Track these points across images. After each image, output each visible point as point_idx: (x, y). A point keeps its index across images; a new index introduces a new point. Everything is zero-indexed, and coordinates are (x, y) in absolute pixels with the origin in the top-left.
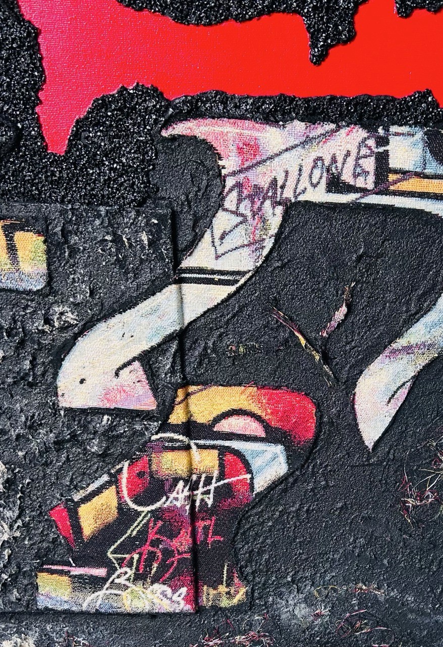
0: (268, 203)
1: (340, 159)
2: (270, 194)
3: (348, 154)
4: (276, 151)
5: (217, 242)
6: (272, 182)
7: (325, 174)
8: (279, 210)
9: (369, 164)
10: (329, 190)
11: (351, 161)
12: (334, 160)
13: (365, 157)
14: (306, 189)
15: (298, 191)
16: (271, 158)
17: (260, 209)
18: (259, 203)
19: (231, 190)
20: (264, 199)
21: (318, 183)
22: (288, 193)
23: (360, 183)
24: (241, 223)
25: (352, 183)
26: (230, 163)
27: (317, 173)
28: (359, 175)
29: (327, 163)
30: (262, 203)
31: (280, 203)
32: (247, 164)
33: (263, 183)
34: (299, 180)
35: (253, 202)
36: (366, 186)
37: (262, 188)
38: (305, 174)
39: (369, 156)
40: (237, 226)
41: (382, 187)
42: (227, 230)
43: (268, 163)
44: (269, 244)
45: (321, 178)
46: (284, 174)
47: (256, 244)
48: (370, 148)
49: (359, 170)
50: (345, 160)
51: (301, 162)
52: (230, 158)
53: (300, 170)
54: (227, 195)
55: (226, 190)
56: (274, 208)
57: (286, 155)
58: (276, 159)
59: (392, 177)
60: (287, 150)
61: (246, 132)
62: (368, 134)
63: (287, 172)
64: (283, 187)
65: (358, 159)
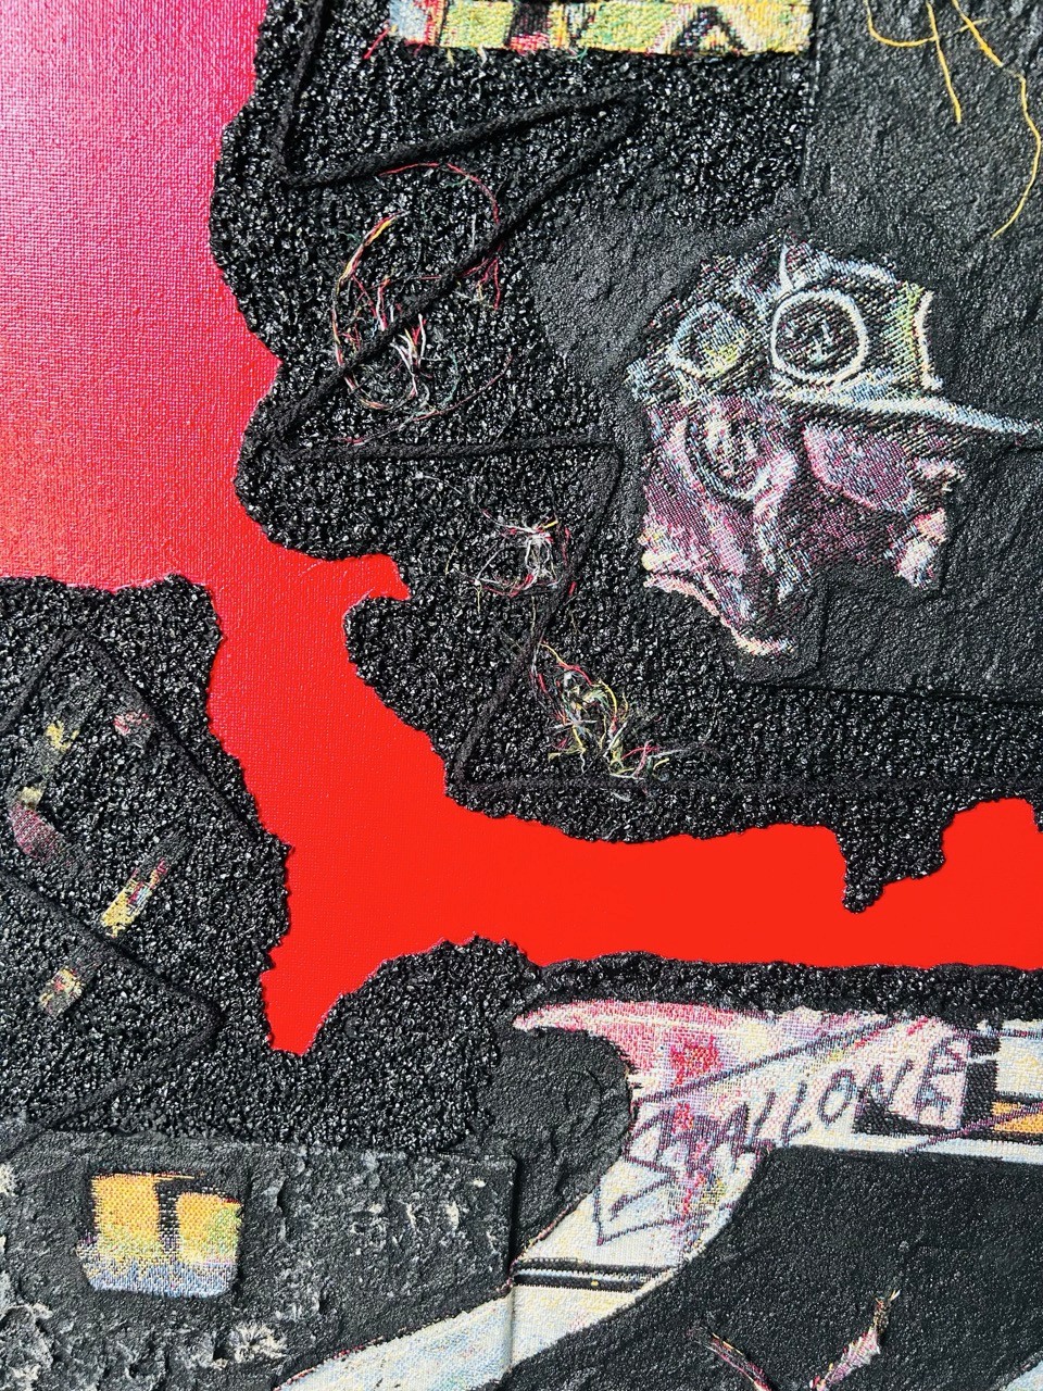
0: (724, 1150)
1: (889, 1077)
2: (731, 1133)
3: (909, 1066)
4: (752, 1058)
5: (605, 1215)
6: (738, 1112)
7: (855, 1101)
8: (748, 1161)
9: (954, 1086)
10: (860, 1128)
11: (912, 1080)
12: (877, 1076)
13: (945, 1072)
14: (809, 1125)
15: (791, 1130)
16: (741, 1071)
17: (705, 1160)
18: (704, 1150)
19: (647, 1126)
20: (718, 1142)
21: (838, 1115)
22: (771, 1132)
23: (930, 1117)
24: (662, 1183)
25: (911, 1117)
26: (650, 1079)
27: (836, 1099)
28: (928, 1102)
29: (860, 1082)
30: (712, 1149)
31: (750, 1149)
32: (687, 1081)
33: (718, 1114)
34: (795, 1109)
35: (692, 1148)
36: (942, 1123)
37: (716, 1122)
38: (812, 1099)
39: (954, 1070)
40: (652, 1189)
41: (976, 1126)
42: (629, 1195)
43: (734, 1079)
44: (717, 1221)
45: (845, 1105)
46: (764, 1100)
47: (688, 1220)
48: (956, 1057)
49: (928, 1095)
50: (900, 1078)
51: (805, 1078)
52: (652, 1070)
53: (802, 1092)
54: (638, 1135)
55: (638, 1126)
56: (737, 1156)
57: (776, 1066)
58: (753, 1073)
59: (999, 1109)
60: (776, 1057)
61: (693, 1026)
62: (956, 1032)
63: (772, 1097)
64: (760, 1122)
65: (928, 1074)
